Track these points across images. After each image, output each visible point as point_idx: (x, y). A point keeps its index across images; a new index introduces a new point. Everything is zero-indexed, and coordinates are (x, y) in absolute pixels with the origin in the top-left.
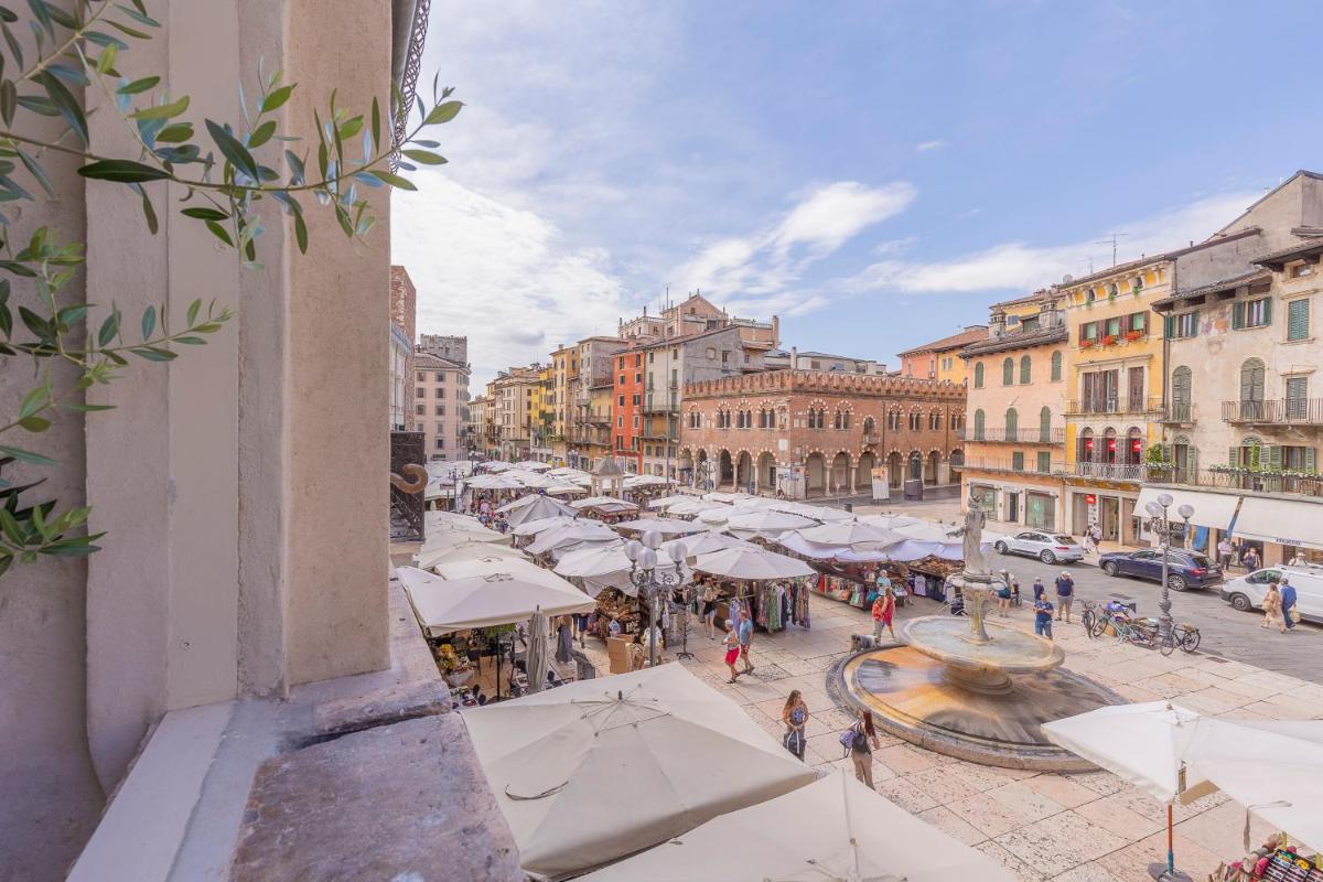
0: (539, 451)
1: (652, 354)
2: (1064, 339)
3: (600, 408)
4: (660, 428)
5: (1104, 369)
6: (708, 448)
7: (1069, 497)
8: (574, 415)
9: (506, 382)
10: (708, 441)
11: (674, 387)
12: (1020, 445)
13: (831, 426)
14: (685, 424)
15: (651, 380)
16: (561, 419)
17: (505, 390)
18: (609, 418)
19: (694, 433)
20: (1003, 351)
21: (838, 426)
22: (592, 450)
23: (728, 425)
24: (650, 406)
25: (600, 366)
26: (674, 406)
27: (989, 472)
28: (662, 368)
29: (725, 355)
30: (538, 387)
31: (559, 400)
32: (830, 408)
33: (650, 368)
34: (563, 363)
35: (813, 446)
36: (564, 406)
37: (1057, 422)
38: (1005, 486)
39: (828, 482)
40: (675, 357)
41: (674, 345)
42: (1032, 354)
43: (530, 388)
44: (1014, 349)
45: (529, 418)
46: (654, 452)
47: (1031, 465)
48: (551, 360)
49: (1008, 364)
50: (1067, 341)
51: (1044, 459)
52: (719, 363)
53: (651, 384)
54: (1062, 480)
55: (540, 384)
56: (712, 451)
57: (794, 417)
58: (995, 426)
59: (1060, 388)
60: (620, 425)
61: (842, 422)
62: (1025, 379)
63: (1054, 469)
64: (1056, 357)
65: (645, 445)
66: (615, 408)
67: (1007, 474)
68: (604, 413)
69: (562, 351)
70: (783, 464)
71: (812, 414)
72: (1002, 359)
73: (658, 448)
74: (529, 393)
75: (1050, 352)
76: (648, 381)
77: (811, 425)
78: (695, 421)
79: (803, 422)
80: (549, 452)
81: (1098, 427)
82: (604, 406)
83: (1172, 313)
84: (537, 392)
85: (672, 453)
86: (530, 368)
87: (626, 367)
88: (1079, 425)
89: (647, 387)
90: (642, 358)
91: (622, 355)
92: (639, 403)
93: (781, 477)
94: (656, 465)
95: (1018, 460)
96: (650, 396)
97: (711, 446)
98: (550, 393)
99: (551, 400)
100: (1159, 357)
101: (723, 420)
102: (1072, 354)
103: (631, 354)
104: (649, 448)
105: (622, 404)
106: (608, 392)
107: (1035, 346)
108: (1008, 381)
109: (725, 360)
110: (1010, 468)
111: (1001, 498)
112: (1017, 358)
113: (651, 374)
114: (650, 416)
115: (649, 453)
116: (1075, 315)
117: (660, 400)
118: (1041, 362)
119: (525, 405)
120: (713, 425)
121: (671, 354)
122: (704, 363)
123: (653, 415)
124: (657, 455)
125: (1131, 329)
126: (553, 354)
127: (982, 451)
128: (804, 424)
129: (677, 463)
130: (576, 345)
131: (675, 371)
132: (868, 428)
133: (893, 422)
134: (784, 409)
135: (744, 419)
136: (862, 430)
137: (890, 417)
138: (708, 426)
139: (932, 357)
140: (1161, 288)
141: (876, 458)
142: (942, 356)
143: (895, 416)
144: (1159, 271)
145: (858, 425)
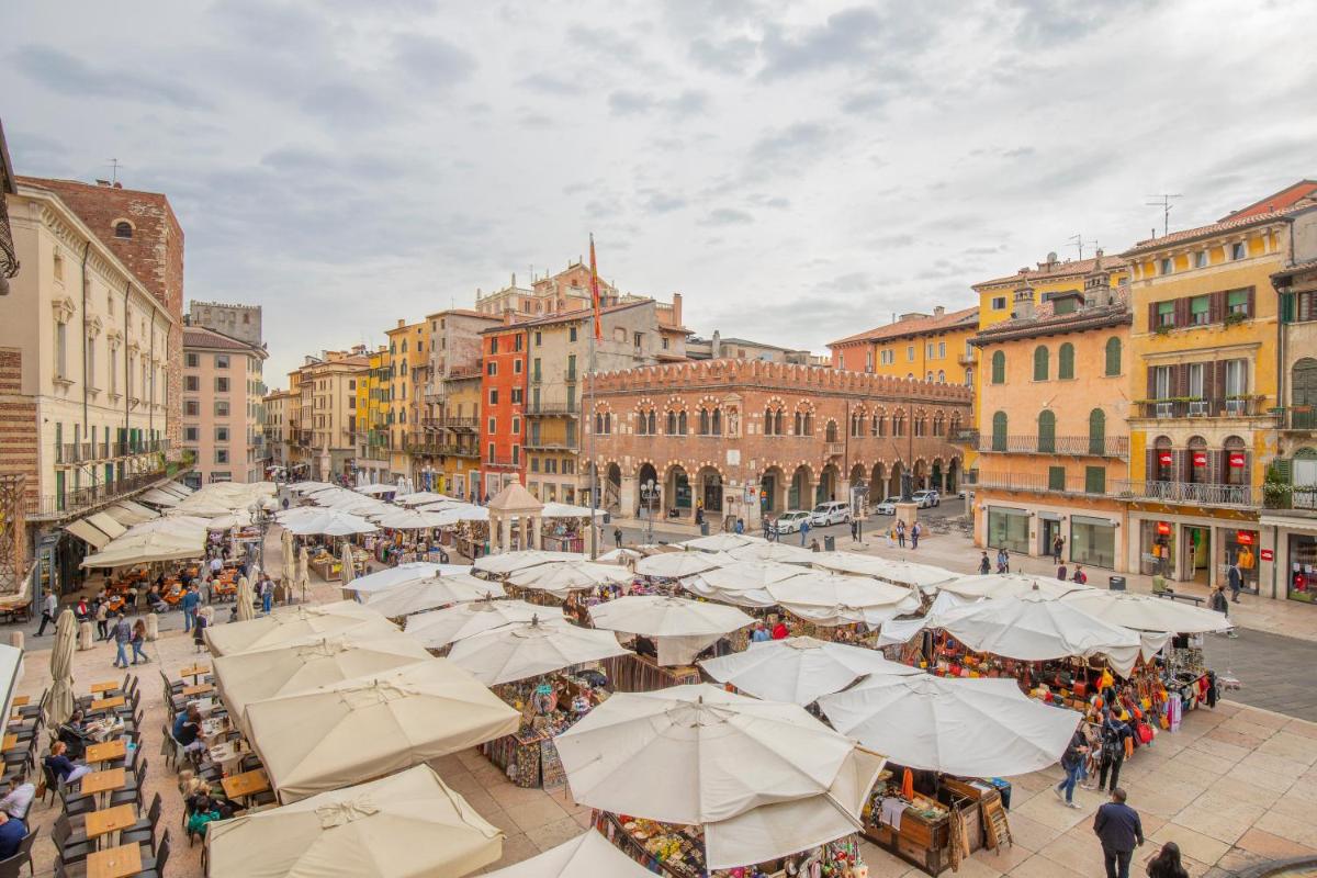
0: (368, 464)
1: (539, 334)
2: (1127, 322)
3: (460, 407)
4: (552, 435)
5: (1186, 361)
6: (623, 461)
7: (1134, 525)
8: (421, 417)
9: (318, 371)
10: (622, 451)
11: (571, 376)
12: (1060, 457)
13: (791, 432)
14: (587, 428)
15: (537, 368)
16: (402, 421)
17: (318, 381)
18: (475, 420)
19: (602, 440)
20: (1033, 337)
21: (797, 432)
22: (449, 464)
23: (652, 430)
24: (537, 404)
25: (459, 349)
26: (571, 403)
27: (1016, 494)
28: (552, 353)
29: (638, 337)
30: (367, 378)
31: (398, 394)
32: (790, 407)
33: (535, 353)
34: (404, 344)
35: (770, 458)
36: (407, 404)
37: (1114, 428)
38: (1038, 511)
40: (573, 338)
41: (571, 322)
42: (1077, 342)
43: (353, 378)
44: (1050, 335)
45: (352, 419)
46: (542, 466)
47: (1075, 484)
48: (386, 342)
49: (1041, 357)
50: (1130, 324)
51: (1095, 480)
52: (630, 348)
53: (538, 376)
54: (1127, 505)
55: (370, 373)
56: (629, 465)
57: (747, 420)
58: (1023, 431)
59: (1115, 384)
60: (492, 430)
61: (804, 423)
62: (1066, 372)
63: (1112, 491)
64: (1113, 348)
65: (530, 457)
66: (485, 406)
67: (1044, 497)
68: (468, 413)
69: (402, 330)
70: (733, 482)
71: (768, 418)
72: (1032, 347)
73: (548, 461)
74: (352, 385)
75: (1103, 338)
76: (532, 369)
77: (768, 430)
78: (603, 424)
79: (759, 426)
80: (384, 465)
81: (1179, 436)
82: (466, 404)
83: (1291, 290)
84: (364, 384)
85: (568, 467)
86: (351, 352)
87: (501, 352)
88: (1150, 433)
89: (532, 378)
90: (524, 340)
91: (495, 335)
92: (520, 400)
93: (731, 500)
94: (545, 484)
95: (1057, 478)
96: (537, 392)
97: (627, 458)
98: (384, 385)
99: (386, 396)
100: (1271, 347)
101: (646, 423)
102: (1137, 343)
103: (507, 333)
104: (535, 462)
105: (494, 400)
106: (473, 384)
107: (1081, 330)
108: (1041, 373)
109: (638, 343)
110: (1044, 488)
111: (1035, 527)
112: (1054, 347)
113: (538, 361)
114: (537, 419)
115: (535, 468)
116: (1139, 293)
117: (552, 394)
118: (1089, 352)
119: (346, 402)
120: (630, 430)
121: (568, 333)
122: (612, 348)
123: (542, 417)
124: (547, 471)
125: (1228, 308)
126: (391, 334)
127: (1007, 466)
128: (760, 428)
129: (578, 482)
130: (425, 321)
131: (572, 357)
132: (831, 435)
133: (856, 426)
134: (734, 409)
135: (676, 422)
136: (824, 437)
137: (854, 421)
138: (623, 431)
139: (869, 348)
140: (1279, 258)
141: (839, 472)
142: (880, 349)
143: (858, 419)
144: (1270, 234)
145: (820, 430)
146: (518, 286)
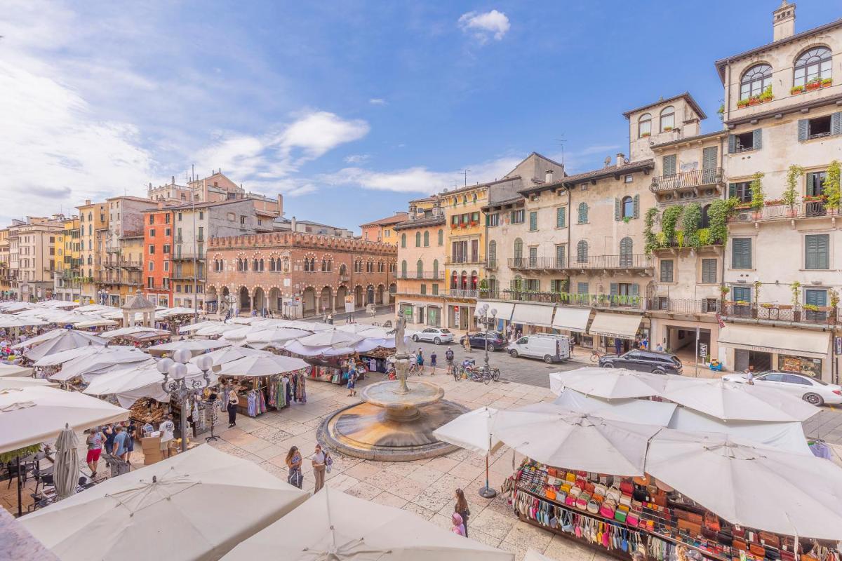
0: (64, 291)
1: (180, 215)
2: (444, 223)
3: (130, 255)
4: (188, 271)
5: (462, 240)
6: (230, 285)
7: (447, 308)
8: (104, 260)
9: (23, 229)
10: (230, 280)
11: (200, 240)
12: (424, 280)
13: (319, 270)
14: (210, 268)
15: (180, 234)
16: (90, 263)
17: (23, 237)
18: (141, 263)
19: (218, 275)
20: (415, 228)
21: (324, 269)
22: (122, 290)
23: (246, 269)
24: (180, 255)
25: (130, 221)
26: (200, 254)
27: (409, 296)
28: (188, 225)
29: (243, 219)
30: (63, 236)
31: (86, 246)
32: (319, 257)
33: (178, 225)
34: (90, 216)
35: (307, 283)
36: (93, 253)
37: (441, 268)
38: (418, 303)
39: (318, 305)
40: (201, 218)
41: (200, 208)
42: (430, 230)
43: (53, 235)
44: (421, 227)
45: (52, 263)
46: (183, 289)
47: (429, 293)
48: (77, 213)
49: (418, 235)
50: (445, 224)
51: (435, 287)
52: (238, 225)
53: (180, 238)
54: (444, 299)
55: (65, 233)
56: (234, 288)
57: (294, 264)
58: (412, 271)
59: (443, 249)
60: (151, 269)
61: (326, 267)
62: (426, 244)
63: (440, 293)
64: (441, 232)
65: (175, 284)
66: (146, 255)
67: (418, 297)
68: (135, 258)
69: (89, 205)
70: (287, 295)
71: (307, 262)
72: (415, 232)
73: (187, 287)
74: (52, 240)
75: (437, 230)
76: (177, 234)
77: (306, 269)
78: (219, 266)
79: (301, 267)
80: (77, 291)
81: (459, 270)
82: (134, 254)
83: (489, 214)
84: (60, 239)
85: (199, 289)
86: (53, 218)
87: (156, 223)
88: (451, 269)
89: (177, 239)
90: (171, 217)
91: (152, 213)
92: (169, 251)
93: (286, 304)
94: (185, 300)
95: (423, 288)
96: (180, 247)
97: (232, 284)
98: (76, 241)
99: (78, 247)
100: (484, 235)
101: (242, 265)
102: (447, 230)
103: (160, 212)
104: (179, 287)
105: (153, 251)
106: (139, 242)
107: (431, 226)
108: (418, 245)
109: (242, 222)
110: (419, 294)
111: (415, 310)
112: (422, 232)
113: (180, 229)
114: (179, 262)
115: (179, 290)
116: (449, 210)
117: (188, 249)
118: (433, 234)
119: (47, 251)
120: (234, 268)
121: (198, 215)
122: (226, 223)
123: (182, 261)
124: (186, 292)
125: (471, 220)
126: (80, 208)
127: (406, 284)
128: (301, 268)
129: (204, 297)
130: (106, 202)
131: (201, 229)
132: (343, 271)
133: (357, 267)
134: (287, 258)
135: (258, 265)
136: (339, 272)
137: (356, 265)
138: (230, 269)
139: (380, 228)
140: (484, 201)
141: (347, 290)
142: (384, 229)
143: (358, 264)
144: (484, 191)
145: (336, 270)
146: (176, 183)
